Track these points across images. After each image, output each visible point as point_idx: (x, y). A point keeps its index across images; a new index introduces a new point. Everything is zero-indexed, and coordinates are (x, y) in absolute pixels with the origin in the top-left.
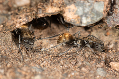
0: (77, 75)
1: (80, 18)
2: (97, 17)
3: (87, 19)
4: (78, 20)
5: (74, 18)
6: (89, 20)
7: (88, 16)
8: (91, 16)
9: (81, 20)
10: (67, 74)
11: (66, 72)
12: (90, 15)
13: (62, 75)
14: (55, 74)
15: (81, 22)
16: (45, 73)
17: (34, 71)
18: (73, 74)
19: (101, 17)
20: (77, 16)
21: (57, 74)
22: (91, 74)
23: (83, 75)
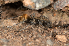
0: (33, 45)
1: (34, 4)
2: (46, 3)
3: (39, 5)
4: (33, 5)
5: (31, 4)
6: (41, 5)
7: (40, 2)
8: (43, 2)
9: (35, 5)
10: (26, 44)
11: (24, 43)
12: (41, 2)
13: (22, 44)
14: (17, 44)
15: (35, 7)
16: (10, 43)
17: (2, 42)
18: (30, 44)
19: (49, 3)
20: (32, 2)
21: (18, 44)
22: (42, 44)
23: (37, 45)
